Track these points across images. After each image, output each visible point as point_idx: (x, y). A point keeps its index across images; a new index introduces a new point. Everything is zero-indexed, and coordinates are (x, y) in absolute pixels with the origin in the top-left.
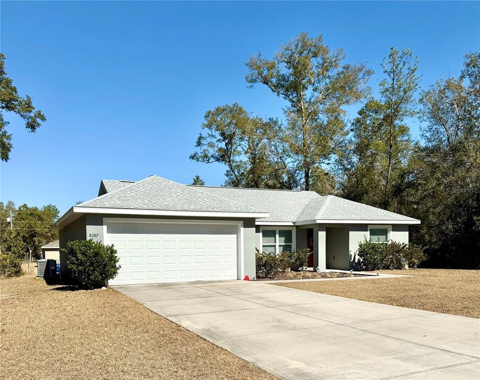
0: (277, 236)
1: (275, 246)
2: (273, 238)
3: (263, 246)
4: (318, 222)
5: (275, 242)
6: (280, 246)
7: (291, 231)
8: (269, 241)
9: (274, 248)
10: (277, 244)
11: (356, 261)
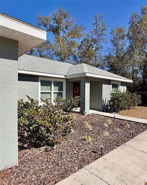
0: (53, 85)
1: (50, 93)
2: (50, 87)
3: (41, 93)
4: (87, 75)
5: (51, 90)
6: (54, 93)
7: (62, 82)
8: (46, 89)
9: (50, 94)
10: (53, 92)
11: (106, 104)
